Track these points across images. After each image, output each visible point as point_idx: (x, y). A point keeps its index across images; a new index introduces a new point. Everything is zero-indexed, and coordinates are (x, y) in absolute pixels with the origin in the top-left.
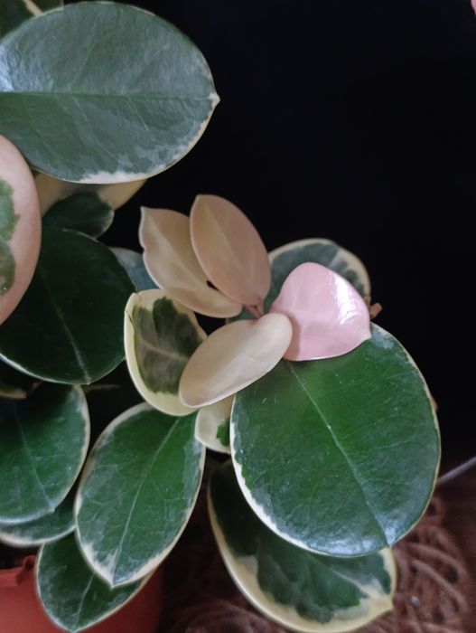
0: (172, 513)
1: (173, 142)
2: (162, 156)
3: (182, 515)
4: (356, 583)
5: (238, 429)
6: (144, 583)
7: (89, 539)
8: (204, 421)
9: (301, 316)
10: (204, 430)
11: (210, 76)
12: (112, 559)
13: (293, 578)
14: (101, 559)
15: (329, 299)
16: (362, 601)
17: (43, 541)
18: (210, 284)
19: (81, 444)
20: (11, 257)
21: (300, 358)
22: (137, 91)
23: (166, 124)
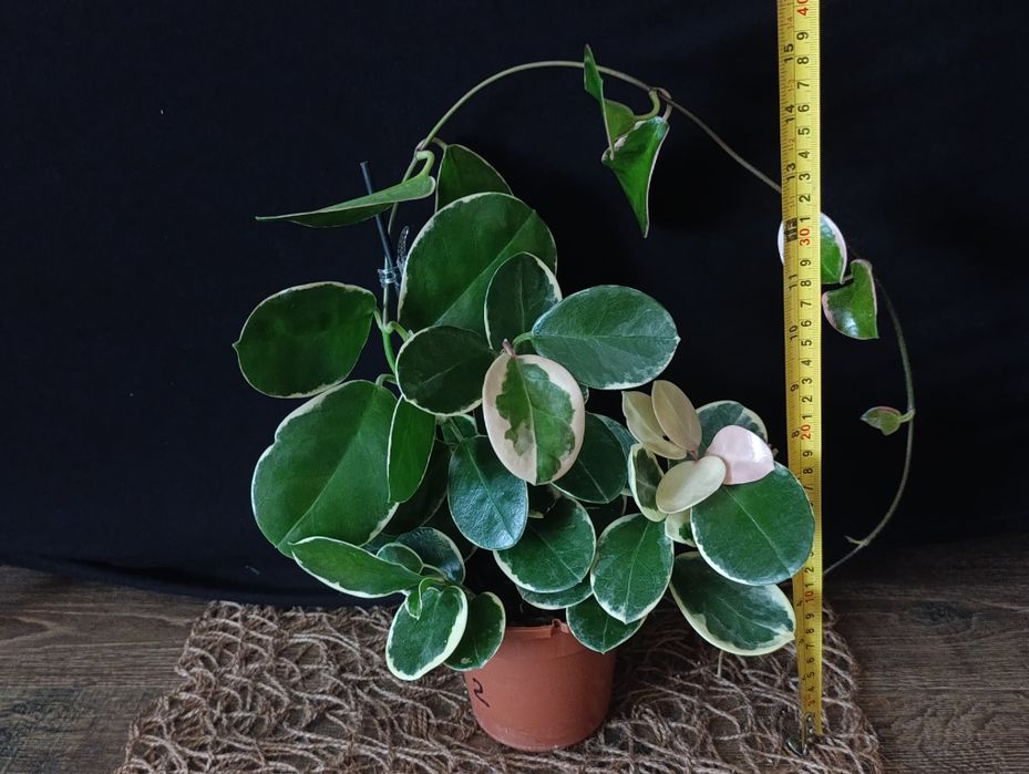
0: (658, 579)
1: (655, 364)
2: (650, 372)
3: (665, 579)
4: (771, 628)
5: (697, 526)
6: (642, 622)
7: (605, 598)
8: (669, 526)
9: (728, 457)
10: (670, 531)
11: (674, 326)
12: (623, 608)
13: (729, 627)
14: (616, 609)
15: (748, 448)
16: (776, 637)
17: (567, 607)
18: (666, 438)
19: (592, 540)
20: (572, 433)
21: (733, 483)
22: (632, 335)
23: (650, 355)
